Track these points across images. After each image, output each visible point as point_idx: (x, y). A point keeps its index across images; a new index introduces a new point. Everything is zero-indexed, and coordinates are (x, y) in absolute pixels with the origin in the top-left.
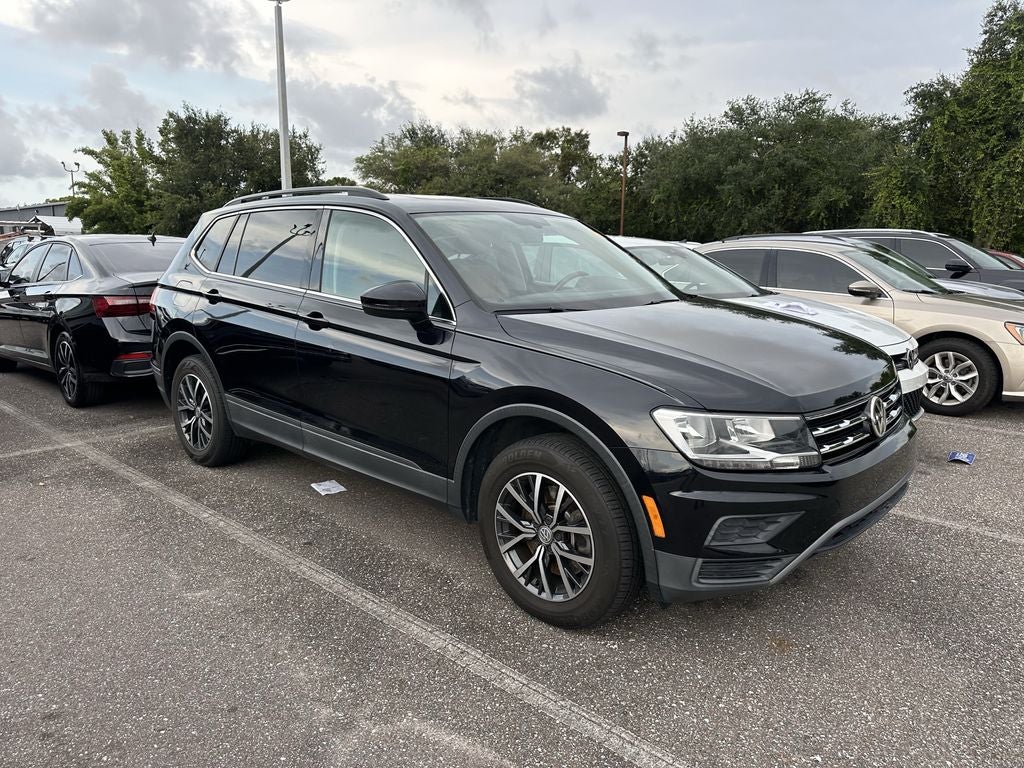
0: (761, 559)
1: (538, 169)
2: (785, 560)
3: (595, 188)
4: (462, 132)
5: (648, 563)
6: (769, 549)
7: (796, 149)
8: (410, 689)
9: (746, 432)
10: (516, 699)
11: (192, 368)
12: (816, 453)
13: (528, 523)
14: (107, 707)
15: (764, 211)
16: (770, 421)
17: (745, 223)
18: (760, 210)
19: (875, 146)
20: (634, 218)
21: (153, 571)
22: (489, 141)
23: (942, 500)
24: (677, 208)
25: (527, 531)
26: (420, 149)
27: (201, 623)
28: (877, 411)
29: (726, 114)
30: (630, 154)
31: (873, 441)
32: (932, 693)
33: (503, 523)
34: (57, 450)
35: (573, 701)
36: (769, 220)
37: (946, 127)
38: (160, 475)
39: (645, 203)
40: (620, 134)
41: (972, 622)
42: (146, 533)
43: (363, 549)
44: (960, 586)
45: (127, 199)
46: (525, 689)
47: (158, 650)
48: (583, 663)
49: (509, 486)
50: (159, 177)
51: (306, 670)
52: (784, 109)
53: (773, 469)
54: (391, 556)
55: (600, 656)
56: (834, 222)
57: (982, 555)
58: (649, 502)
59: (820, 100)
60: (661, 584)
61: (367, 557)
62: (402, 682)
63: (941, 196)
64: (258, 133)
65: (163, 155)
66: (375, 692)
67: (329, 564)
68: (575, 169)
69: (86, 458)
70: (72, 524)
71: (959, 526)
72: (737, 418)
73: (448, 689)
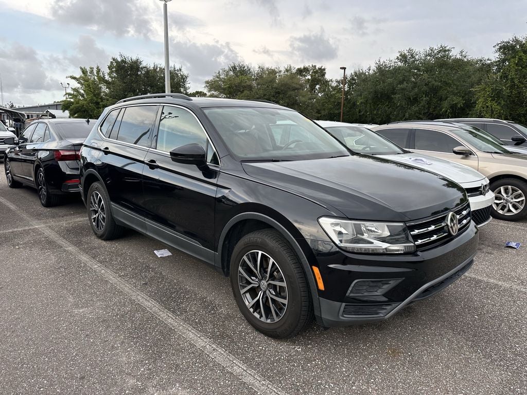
0: (379, 304)
1: (298, 86)
2: (394, 305)
3: (328, 97)
4: (259, 67)
5: (315, 304)
6: (384, 299)
7: (434, 76)
8: (180, 370)
9: (374, 231)
10: (238, 378)
11: (96, 188)
12: (413, 244)
13: (255, 278)
14: (17, 373)
15: (417, 109)
16: (387, 226)
17: (407, 115)
18: (415, 108)
19: (478, 75)
20: (348, 112)
21: (61, 297)
22: (273, 72)
23: (499, 269)
24: (371, 107)
25: (254, 282)
26: (237, 76)
27: (79, 327)
28: (452, 220)
29: (398, 57)
30: (347, 78)
31: (450, 238)
32: (478, 386)
33: (242, 278)
34: (30, 229)
35: (270, 381)
36: (420, 114)
37: (517, 65)
38: (78, 244)
39: (354, 104)
40: (341, 68)
41: (508, 342)
42: (63, 275)
43: (173, 288)
44: (502, 321)
45: (91, 101)
46: (244, 373)
47: (52, 341)
48: (280, 359)
49: (245, 257)
50: (107, 91)
51: (127, 356)
52: (429, 55)
53: (386, 253)
54: (187, 292)
55: (290, 355)
56: (455, 115)
57: (518, 302)
58: (316, 270)
59: (449, 50)
60: (322, 316)
61: (174, 292)
62: (177, 365)
63: (514, 101)
64: (157, 69)
65: (110, 80)
66: (161, 371)
67: (152, 296)
68: (317, 87)
69: (44, 234)
70: (27, 269)
71: (506, 285)
72: (367, 224)
73: (202, 371)
